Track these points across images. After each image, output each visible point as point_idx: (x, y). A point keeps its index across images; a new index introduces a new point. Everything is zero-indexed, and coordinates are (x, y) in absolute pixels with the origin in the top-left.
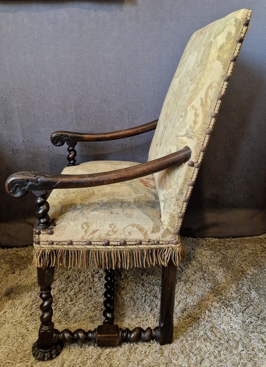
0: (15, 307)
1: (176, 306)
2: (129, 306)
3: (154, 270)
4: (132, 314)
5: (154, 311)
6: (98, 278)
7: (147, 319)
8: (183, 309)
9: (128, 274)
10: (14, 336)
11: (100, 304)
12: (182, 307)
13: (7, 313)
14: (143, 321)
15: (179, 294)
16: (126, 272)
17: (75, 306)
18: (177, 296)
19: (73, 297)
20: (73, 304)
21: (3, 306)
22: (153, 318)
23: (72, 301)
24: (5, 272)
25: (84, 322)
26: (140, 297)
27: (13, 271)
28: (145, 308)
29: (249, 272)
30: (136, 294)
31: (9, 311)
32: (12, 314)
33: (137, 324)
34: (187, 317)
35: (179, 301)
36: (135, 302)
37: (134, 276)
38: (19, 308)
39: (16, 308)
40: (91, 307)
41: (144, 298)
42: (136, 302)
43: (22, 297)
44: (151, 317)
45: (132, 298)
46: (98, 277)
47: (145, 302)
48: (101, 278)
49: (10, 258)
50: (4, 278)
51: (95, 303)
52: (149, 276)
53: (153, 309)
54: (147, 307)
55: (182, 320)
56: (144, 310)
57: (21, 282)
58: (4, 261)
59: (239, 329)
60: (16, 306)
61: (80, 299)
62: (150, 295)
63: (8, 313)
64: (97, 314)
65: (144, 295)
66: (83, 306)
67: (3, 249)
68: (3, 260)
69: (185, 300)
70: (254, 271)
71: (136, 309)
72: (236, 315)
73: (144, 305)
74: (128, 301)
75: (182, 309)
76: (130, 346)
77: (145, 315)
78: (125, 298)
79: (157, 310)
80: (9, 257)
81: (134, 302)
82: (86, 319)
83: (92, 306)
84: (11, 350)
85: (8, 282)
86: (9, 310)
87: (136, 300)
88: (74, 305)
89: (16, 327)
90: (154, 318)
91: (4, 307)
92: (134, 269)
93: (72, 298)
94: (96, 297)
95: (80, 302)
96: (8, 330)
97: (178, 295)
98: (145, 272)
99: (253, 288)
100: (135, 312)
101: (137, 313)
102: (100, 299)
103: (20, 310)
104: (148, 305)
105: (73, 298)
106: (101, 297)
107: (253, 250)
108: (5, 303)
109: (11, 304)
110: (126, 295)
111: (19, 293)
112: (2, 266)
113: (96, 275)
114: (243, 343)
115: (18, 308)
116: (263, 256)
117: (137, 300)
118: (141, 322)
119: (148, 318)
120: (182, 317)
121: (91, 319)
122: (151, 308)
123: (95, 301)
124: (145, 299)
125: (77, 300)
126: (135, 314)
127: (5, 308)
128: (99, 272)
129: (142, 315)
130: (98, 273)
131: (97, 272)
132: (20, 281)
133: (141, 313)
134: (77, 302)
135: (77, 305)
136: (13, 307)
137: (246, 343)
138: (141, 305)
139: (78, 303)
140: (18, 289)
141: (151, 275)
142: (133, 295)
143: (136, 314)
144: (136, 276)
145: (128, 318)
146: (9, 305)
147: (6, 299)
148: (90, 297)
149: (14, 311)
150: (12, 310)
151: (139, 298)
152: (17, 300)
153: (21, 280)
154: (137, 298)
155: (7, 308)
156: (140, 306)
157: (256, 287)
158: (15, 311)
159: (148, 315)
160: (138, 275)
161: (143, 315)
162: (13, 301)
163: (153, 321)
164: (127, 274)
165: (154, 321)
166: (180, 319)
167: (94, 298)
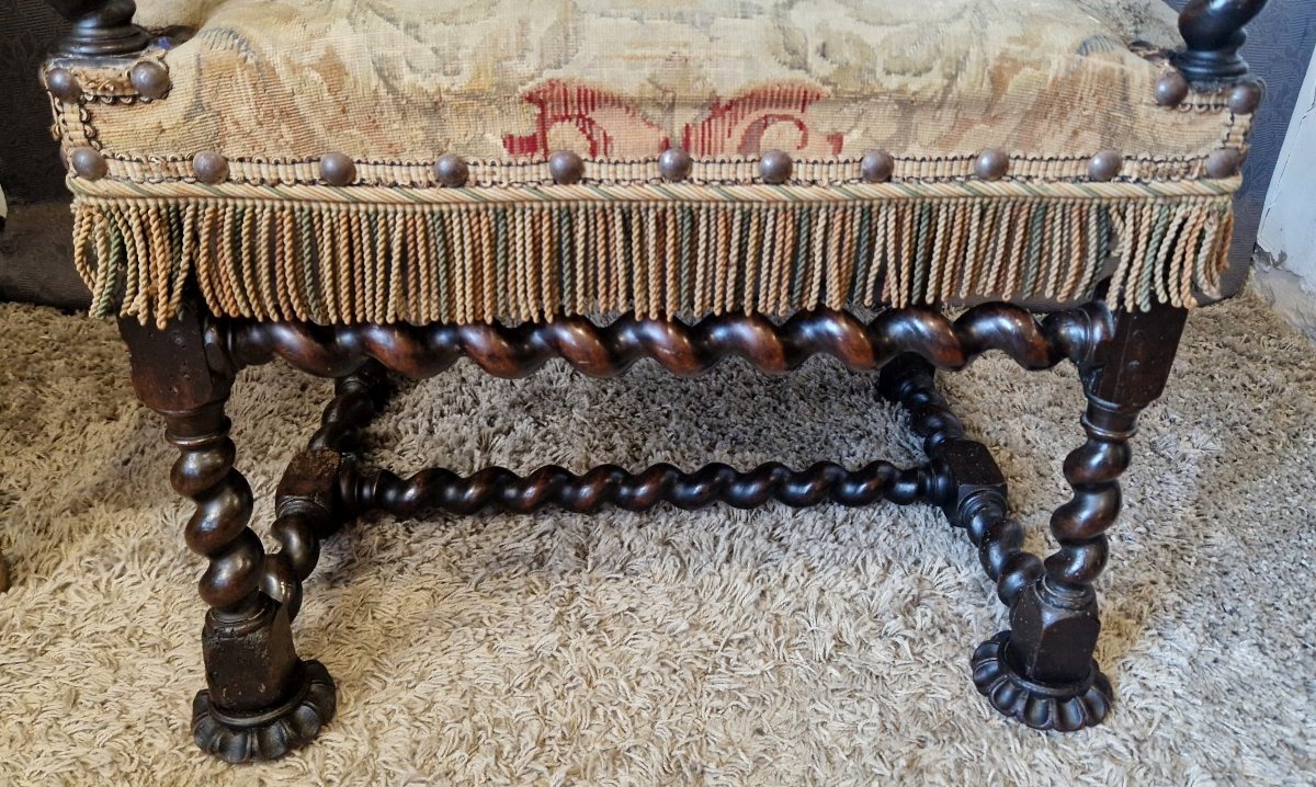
0: (109, 567)
1: (874, 585)
2: (657, 578)
3: (761, 431)
4: (671, 613)
5: (773, 599)
6: (511, 454)
7: (747, 638)
8: (910, 598)
9: (645, 440)
10: (101, 697)
11: (520, 564)
12: (907, 588)
13: (70, 591)
14: (728, 644)
15: (886, 533)
16: (637, 435)
17: (401, 571)
18: (876, 539)
19: (395, 530)
20: (393, 562)
21: (55, 560)
22: (771, 634)
23: (388, 548)
24: (74, 411)
25: (444, 645)
26: (705, 538)
27: (108, 411)
28: (730, 588)
29: (1185, 447)
30: (689, 525)
31: (81, 582)
32: (96, 598)
33: (696, 657)
34: (930, 633)
35: (884, 561)
36: (682, 561)
37: (671, 450)
38: (129, 573)
39: (117, 568)
40: (480, 575)
41: (723, 544)
42: (686, 559)
43: (147, 521)
44: (762, 630)
45: (668, 543)
46: (507, 451)
47: (728, 561)
48: (522, 452)
49: (99, 355)
50: (64, 438)
51: (499, 559)
52: (742, 451)
53: (768, 594)
54: (739, 582)
55: (906, 645)
56: (728, 598)
57: (147, 458)
58: (66, 363)
59: (1179, 691)
60: (118, 560)
61: (428, 542)
62: (750, 531)
63: (78, 592)
64: (508, 610)
65: (723, 534)
66: (441, 573)
67: (65, 314)
68: (62, 361)
69: (911, 560)
70: (1210, 445)
71: (691, 592)
72: (1154, 632)
73: (725, 572)
74: (649, 553)
75: (906, 596)
76: (672, 757)
77: (732, 618)
78: (636, 541)
79: (787, 600)
80: (94, 349)
81: (678, 560)
82: (455, 627)
83: (482, 571)
84: (83, 763)
85: (86, 455)
86: (80, 578)
87: (687, 551)
88: (398, 565)
89: (115, 655)
90: (777, 634)
91: (57, 564)
92: (673, 424)
93: (389, 536)
94: (504, 533)
95: (428, 554)
96: (71, 669)
97: (881, 538)
98: (723, 435)
99: (1216, 517)
100: (687, 605)
101: (695, 609)
102: (519, 541)
103: (135, 579)
104: (745, 574)
105: (394, 537)
106: (524, 534)
107: (1190, 361)
108: (62, 546)
109: (93, 553)
110: (642, 530)
111: (133, 506)
112: (54, 386)
113: (501, 441)
114: (1206, 755)
115: (124, 568)
116: (1238, 385)
117: (692, 550)
118: (714, 647)
119: (750, 633)
120: (910, 633)
121: (482, 631)
122: (762, 588)
123: (497, 550)
124: (731, 547)
125: (414, 546)
126: (685, 611)
127: (61, 568)
128: (511, 428)
129: (719, 618)
130: (507, 433)
131: (506, 428)
132: (143, 452)
133: (715, 611)
134: (411, 553)
135: (414, 565)
136: (101, 568)
137: (1222, 758)
138: (711, 574)
139: (415, 557)
140: (128, 488)
141: (751, 451)
142: (674, 530)
143: (691, 612)
144: (682, 453)
145: (654, 631)
146: (81, 558)
147: (71, 531)
148: (471, 534)
149: (109, 581)
150: (96, 578)
151: (701, 544)
152: (124, 537)
153: (148, 450)
154: (693, 544)
155: (70, 568)
156: (707, 578)
157: (1230, 512)
158: (114, 582)
159: (748, 617)
160: (690, 449)
161: (725, 618)
162: (105, 540)
163: (773, 646)
164: (640, 442)
165: (778, 645)
166: (899, 640)
167: (491, 536)
